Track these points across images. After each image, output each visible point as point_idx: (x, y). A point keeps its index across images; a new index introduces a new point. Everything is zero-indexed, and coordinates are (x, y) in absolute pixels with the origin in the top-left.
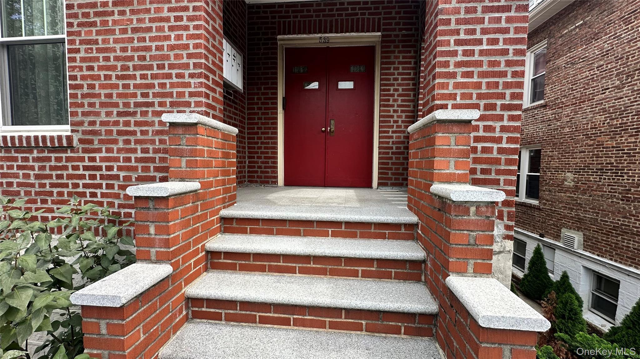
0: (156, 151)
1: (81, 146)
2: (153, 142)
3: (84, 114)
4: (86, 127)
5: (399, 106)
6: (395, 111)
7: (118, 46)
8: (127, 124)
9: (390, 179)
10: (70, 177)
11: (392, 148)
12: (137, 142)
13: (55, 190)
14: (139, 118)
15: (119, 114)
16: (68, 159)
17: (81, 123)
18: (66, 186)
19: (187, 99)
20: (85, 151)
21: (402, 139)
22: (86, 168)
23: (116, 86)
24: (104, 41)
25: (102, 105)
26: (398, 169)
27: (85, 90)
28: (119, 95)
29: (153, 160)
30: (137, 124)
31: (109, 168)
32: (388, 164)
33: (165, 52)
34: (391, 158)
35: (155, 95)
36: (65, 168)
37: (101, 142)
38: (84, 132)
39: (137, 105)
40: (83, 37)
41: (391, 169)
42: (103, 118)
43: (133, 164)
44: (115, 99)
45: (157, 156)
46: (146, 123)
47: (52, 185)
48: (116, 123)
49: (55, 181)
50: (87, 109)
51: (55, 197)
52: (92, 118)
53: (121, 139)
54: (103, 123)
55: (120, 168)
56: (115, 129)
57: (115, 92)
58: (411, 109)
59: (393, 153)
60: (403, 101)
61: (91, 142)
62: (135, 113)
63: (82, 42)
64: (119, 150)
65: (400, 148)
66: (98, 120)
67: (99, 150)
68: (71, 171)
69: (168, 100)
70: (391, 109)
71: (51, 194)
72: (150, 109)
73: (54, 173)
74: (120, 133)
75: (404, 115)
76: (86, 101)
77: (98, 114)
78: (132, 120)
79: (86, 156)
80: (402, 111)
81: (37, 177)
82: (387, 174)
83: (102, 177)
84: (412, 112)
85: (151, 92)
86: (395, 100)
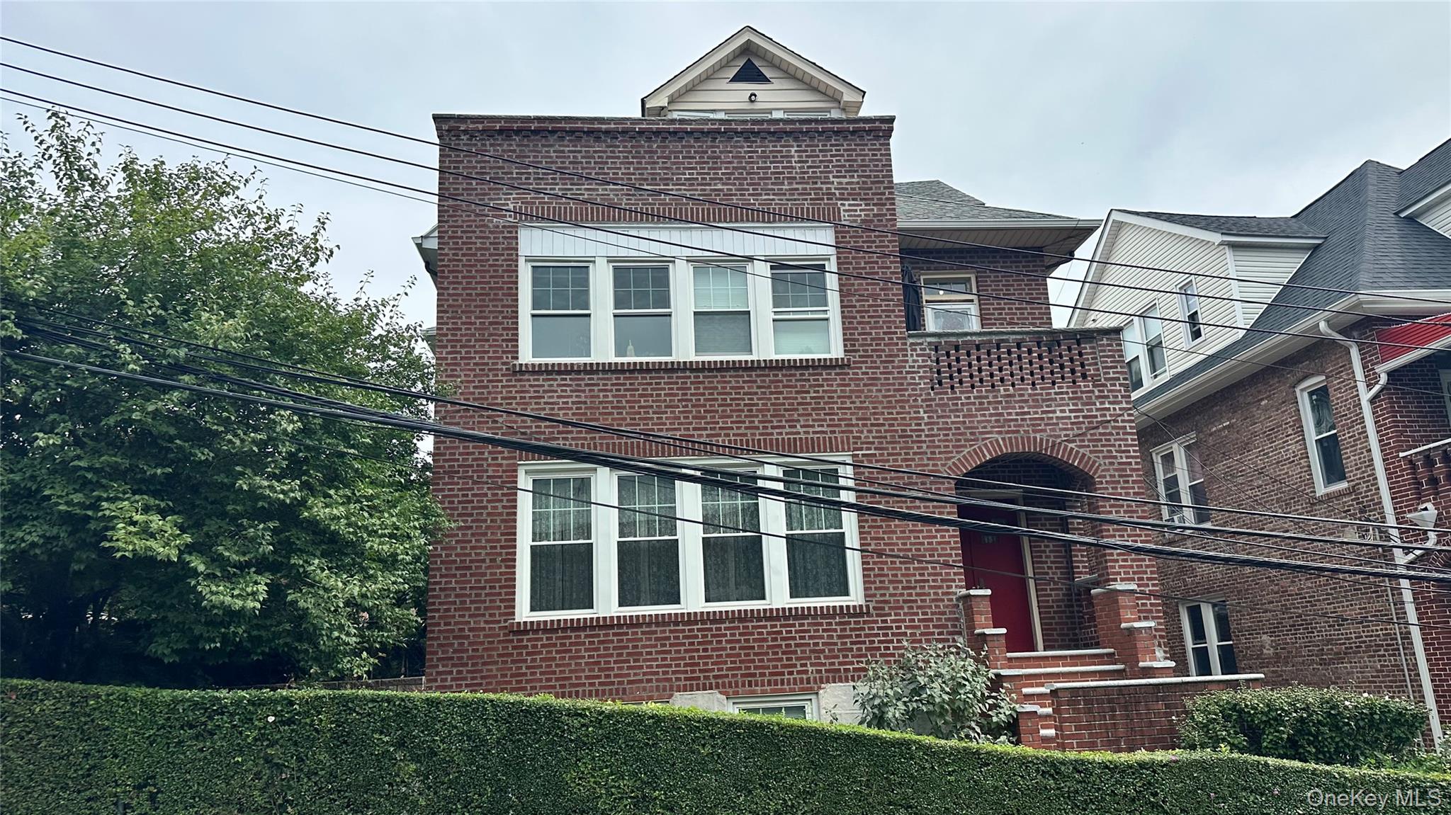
0: (933, 613)
1: (874, 612)
2: (930, 607)
3: (876, 589)
4: (878, 598)
5: (1052, 562)
6: (1049, 568)
7: (900, 542)
8: (910, 595)
9: (1056, 641)
10: (866, 636)
11: (1053, 607)
12: (918, 607)
13: (855, 647)
14: (918, 590)
15: (903, 588)
16: (865, 622)
17: (875, 595)
18: (864, 642)
19: (952, 577)
20: (878, 615)
21: (1061, 597)
22: (879, 628)
23: (900, 569)
24: (889, 538)
25: (890, 582)
26: (1063, 629)
27: (877, 571)
28: (903, 575)
29: (931, 620)
30: (917, 595)
31: (898, 628)
32: (1051, 624)
33: (934, 546)
34: (1053, 618)
35: (929, 575)
36: (863, 629)
37: (890, 608)
38: (877, 602)
39: (916, 581)
40: (873, 535)
41: (1055, 630)
42: (892, 591)
43: (917, 623)
44: (900, 578)
45: (934, 617)
46: (924, 594)
47: (852, 643)
48: (902, 595)
49: (854, 639)
50: (878, 585)
51: (855, 652)
52: (882, 592)
53: (906, 606)
54: (891, 595)
55: (906, 627)
56: (901, 599)
57: (899, 573)
58: (1065, 565)
59: (1054, 612)
60: (1055, 557)
61: (883, 609)
62: (915, 587)
63: (872, 539)
64: (905, 614)
65: (1060, 607)
66: (887, 593)
67: (890, 615)
68: (867, 632)
69: (939, 578)
70: (1045, 566)
71: (852, 650)
72: (927, 584)
73: (853, 633)
74: (905, 601)
75: (1058, 571)
76: (877, 580)
77: (888, 588)
78: (914, 592)
79: (879, 619)
80: (1056, 568)
81: (839, 637)
82: (1053, 635)
83: (893, 634)
84: (1067, 568)
85: (926, 572)
86: (1047, 557)
